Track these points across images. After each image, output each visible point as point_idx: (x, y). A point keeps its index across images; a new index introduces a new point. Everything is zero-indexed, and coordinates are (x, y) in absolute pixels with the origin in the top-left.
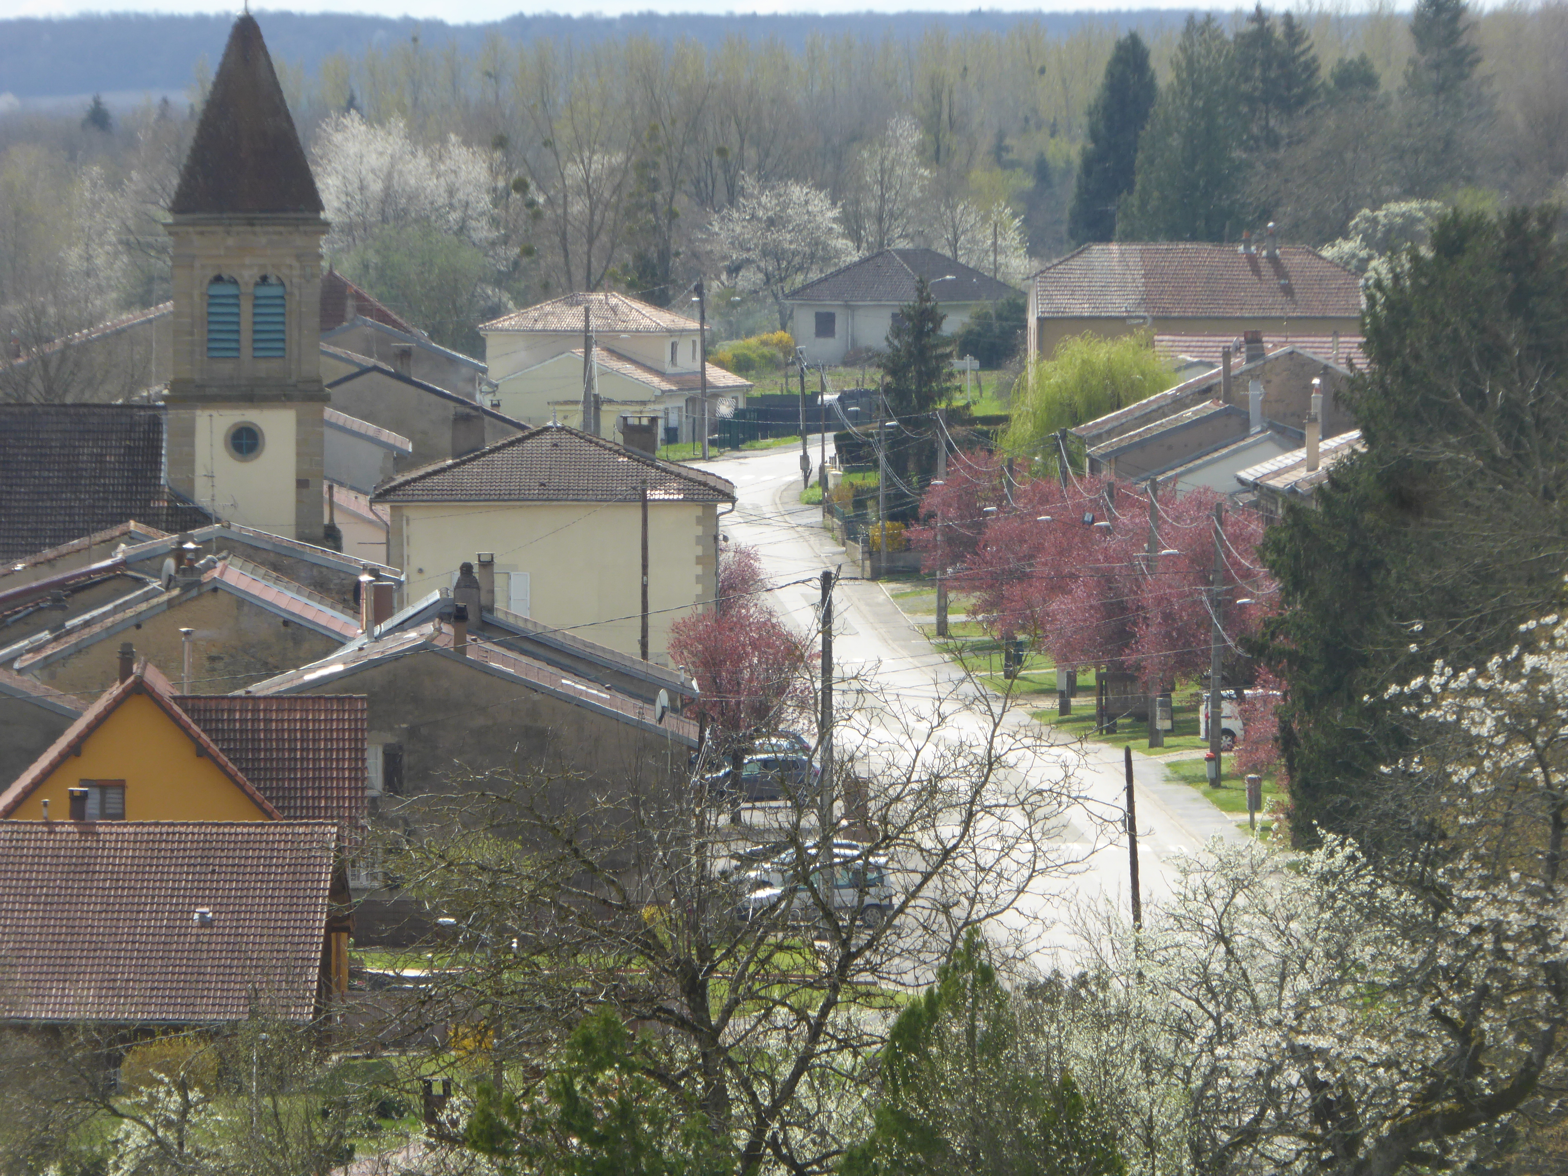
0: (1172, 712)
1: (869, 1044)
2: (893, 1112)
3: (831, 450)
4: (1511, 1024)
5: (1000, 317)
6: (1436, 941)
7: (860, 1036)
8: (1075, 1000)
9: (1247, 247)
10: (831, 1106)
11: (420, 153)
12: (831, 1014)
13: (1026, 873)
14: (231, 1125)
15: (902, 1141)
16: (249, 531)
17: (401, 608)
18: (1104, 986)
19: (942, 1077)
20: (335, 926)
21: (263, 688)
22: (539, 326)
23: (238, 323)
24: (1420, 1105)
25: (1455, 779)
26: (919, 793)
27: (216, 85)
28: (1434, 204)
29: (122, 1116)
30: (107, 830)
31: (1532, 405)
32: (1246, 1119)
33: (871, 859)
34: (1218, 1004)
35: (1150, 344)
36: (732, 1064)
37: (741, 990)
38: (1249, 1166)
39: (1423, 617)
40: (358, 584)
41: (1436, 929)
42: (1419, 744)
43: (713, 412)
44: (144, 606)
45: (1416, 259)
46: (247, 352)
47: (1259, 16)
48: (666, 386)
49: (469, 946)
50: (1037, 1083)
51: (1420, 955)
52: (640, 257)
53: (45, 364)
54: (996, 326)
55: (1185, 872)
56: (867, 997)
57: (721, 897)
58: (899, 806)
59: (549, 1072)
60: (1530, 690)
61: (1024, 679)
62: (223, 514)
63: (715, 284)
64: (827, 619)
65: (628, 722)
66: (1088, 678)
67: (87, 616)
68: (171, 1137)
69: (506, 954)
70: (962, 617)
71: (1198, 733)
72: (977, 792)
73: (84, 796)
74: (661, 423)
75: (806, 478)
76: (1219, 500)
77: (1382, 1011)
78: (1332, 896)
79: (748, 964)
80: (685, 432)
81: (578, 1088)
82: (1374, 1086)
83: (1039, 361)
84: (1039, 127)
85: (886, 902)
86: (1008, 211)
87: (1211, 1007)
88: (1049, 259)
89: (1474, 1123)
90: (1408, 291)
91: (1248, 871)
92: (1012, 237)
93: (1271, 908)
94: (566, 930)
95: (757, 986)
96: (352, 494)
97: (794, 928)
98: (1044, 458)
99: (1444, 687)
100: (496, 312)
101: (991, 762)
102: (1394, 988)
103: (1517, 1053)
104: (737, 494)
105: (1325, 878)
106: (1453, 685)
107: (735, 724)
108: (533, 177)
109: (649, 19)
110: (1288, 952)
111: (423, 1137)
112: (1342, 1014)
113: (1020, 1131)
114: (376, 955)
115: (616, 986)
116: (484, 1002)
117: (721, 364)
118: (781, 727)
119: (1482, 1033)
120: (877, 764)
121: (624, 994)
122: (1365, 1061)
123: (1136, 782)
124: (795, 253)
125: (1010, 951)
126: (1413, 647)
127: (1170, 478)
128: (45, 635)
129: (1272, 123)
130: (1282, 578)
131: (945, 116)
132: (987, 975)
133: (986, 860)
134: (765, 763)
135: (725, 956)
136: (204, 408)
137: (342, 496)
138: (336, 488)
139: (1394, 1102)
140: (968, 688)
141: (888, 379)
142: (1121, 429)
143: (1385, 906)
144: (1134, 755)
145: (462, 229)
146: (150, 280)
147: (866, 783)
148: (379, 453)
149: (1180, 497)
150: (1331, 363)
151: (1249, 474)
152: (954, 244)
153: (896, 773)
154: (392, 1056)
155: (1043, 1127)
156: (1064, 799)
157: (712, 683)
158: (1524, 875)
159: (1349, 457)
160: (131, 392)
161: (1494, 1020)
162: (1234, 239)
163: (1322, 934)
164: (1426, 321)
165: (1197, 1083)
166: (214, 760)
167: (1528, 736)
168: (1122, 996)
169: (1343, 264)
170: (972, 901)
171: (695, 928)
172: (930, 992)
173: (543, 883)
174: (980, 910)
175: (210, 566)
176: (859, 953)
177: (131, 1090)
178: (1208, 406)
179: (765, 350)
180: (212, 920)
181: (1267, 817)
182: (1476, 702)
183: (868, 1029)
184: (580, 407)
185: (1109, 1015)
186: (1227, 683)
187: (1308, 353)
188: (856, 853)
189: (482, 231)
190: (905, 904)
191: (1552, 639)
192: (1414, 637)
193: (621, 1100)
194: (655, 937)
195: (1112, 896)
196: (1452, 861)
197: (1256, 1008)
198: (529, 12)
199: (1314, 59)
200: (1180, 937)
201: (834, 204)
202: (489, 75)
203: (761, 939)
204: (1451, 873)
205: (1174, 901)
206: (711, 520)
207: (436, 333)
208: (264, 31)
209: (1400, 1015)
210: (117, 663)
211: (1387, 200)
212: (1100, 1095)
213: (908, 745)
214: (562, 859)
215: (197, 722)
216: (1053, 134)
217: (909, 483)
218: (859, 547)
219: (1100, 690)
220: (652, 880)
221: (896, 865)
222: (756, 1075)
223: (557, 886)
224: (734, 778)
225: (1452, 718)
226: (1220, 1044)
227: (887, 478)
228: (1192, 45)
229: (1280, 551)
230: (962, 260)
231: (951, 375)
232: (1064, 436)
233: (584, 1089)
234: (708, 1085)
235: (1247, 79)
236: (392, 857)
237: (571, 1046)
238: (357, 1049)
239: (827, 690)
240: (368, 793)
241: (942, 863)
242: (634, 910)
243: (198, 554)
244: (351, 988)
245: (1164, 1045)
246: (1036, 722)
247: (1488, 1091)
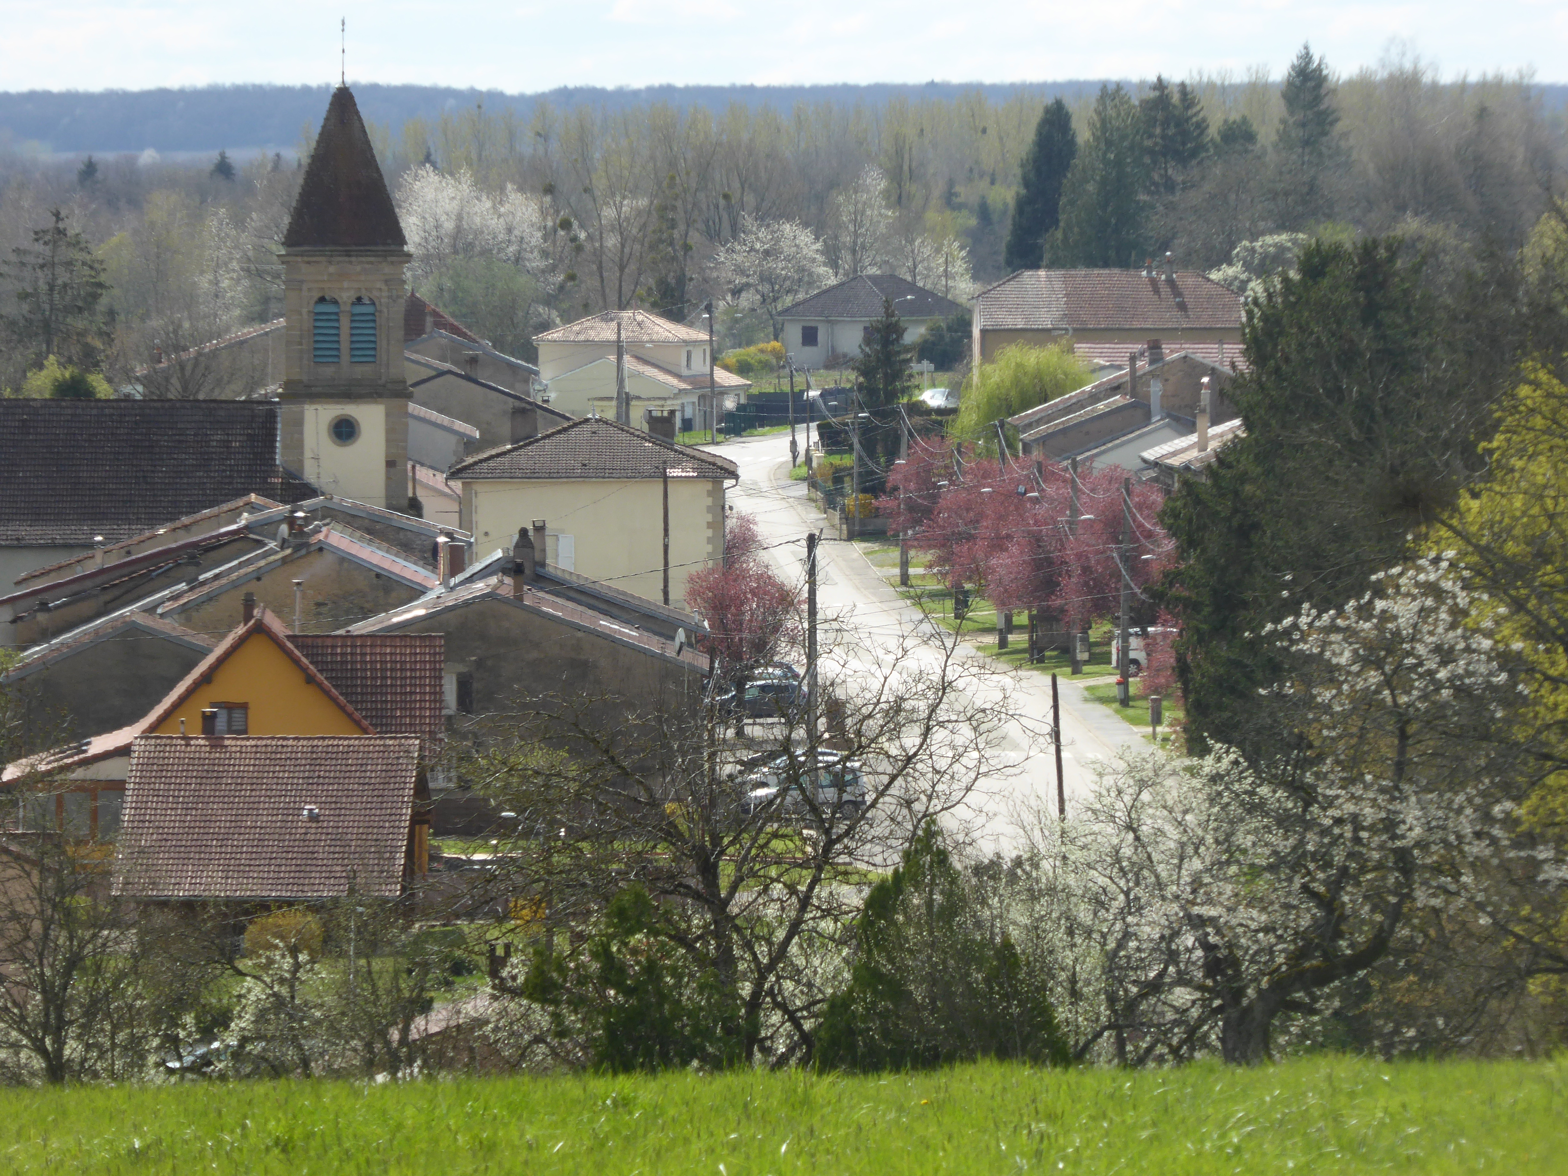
0: (1090, 646)
1: (847, 913)
2: (868, 968)
3: (815, 436)
4: (1366, 897)
5: (950, 329)
6: (1305, 830)
7: (840, 906)
8: (1013, 878)
9: (1149, 272)
10: (816, 962)
11: (484, 198)
12: (817, 890)
13: (973, 775)
14: (334, 981)
15: (875, 992)
16: (348, 502)
17: (471, 564)
18: (1037, 866)
19: (907, 940)
20: (417, 820)
21: (360, 628)
22: (582, 338)
23: (338, 335)
24: (1292, 962)
25: (1319, 700)
26: (887, 712)
27: (319, 142)
28: (1301, 236)
29: (245, 975)
30: (233, 743)
31: (1381, 399)
32: (1152, 975)
33: (848, 764)
34: (1128, 881)
35: (1071, 350)
36: (738, 929)
37: (745, 869)
38: (1154, 1012)
39: (1293, 570)
40: (436, 544)
41: (1305, 821)
42: (1290, 671)
43: (720, 406)
44: (262, 563)
45: (1286, 280)
46: (345, 358)
47: (1160, 85)
48: (683, 386)
49: (528, 834)
50: (982, 945)
51: (1291, 842)
52: (662, 283)
53: (182, 368)
54: (947, 337)
55: (1101, 775)
56: (845, 875)
57: (729, 795)
58: (871, 722)
59: (590, 937)
60: (1380, 628)
61: (969, 619)
62: (325, 488)
63: (722, 303)
64: (812, 573)
65: (653, 655)
66: (1022, 618)
67: (217, 571)
68: (284, 991)
69: (556, 841)
70: (921, 571)
71: (1110, 663)
72: (933, 711)
73: (214, 715)
74: (678, 415)
75: (795, 458)
76: (1125, 476)
77: (1261, 885)
78: (1219, 794)
79: (750, 849)
80: (698, 422)
81: (614, 949)
82: (1255, 947)
83: (981, 365)
84: (981, 176)
85: (860, 799)
86: (956, 244)
87: (1122, 883)
88: (990, 283)
89: (1338, 977)
90: (1280, 306)
91: (1151, 774)
92: (959, 266)
93: (1170, 803)
94: (603, 821)
95: (757, 867)
96: (431, 472)
97: (787, 820)
98: (986, 442)
99: (1310, 625)
100: (545, 326)
101: (945, 686)
102: (1271, 868)
103: (1371, 922)
104: (740, 472)
105: (1215, 779)
106: (1317, 624)
107: (739, 657)
108: (576, 217)
109: (668, 90)
110: (1185, 839)
111: (489, 990)
112: (1229, 889)
113: (970, 984)
114: (451, 843)
115: (644, 868)
116: (538, 880)
117: (726, 368)
118: (776, 658)
119: (1343, 904)
120: (853, 688)
121: (650, 874)
122: (1247, 926)
123: (1061, 702)
124: (786, 278)
125: (961, 838)
126: (1285, 593)
127: (1087, 458)
128: (183, 586)
129: (1170, 172)
130: (1178, 538)
131: (906, 168)
132: (942, 857)
133: (942, 764)
134: (763, 688)
135: (732, 843)
136: (312, 403)
137: (424, 474)
138: (418, 467)
139: (1272, 960)
140: (926, 628)
141: (861, 379)
142: (1048, 418)
143: (1263, 802)
144: (1060, 681)
145: (518, 259)
146: (267, 300)
147: (844, 704)
148: (453, 439)
149: (1095, 473)
150: (1217, 365)
151: (1151, 454)
152: (913, 271)
153: (868, 695)
154: (462, 923)
155: (987, 980)
156: (1003, 716)
157: (719, 623)
158: (1377, 777)
159: (1232, 441)
160: (252, 390)
161: (1353, 894)
162: (1138, 267)
163: (1212, 825)
164: (1294, 330)
165: (1111, 945)
166: (320, 686)
167: (1379, 665)
168: (1051, 874)
169: (1227, 284)
170: (930, 798)
171: (707, 820)
172: (896, 871)
173: (585, 784)
174: (936, 805)
175: (317, 530)
176: (839, 839)
177: (250, 953)
178: (1117, 400)
179: (763, 357)
180: (318, 815)
181: (1167, 730)
182: (1335, 637)
183: (846, 901)
184: (614, 403)
185: (1040, 890)
186: (1134, 622)
187: (1199, 357)
188: (836, 759)
189: (535, 262)
190: (875, 801)
191: (1398, 587)
192: (1285, 586)
193: (648, 959)
194: (676, 827)
195: (1042, 794)
196: (1317, 765)
197: (1159, 884)
198: (571, 85)
199: (1204, 120)
200: (1096, 828)
201: (817, 239)
202: (539, 134)
203: (761, 829)
204: (1317, 775)
205: (1091, 797)
206: (719, 494)
207: (498, 343)
208: (357, 100)
209: (1276, 890)
210: (241, 609)
211: (1263, 233)
212: (1034, 954)
213: (878, 673)
214: (601, 765)
215: (306, 656)
216: (993, 183)
217: (878, 463)
218: (837, 514)
219: (1031, 628)
220: (673, 780)
221: (868, 769)
222: (758, 938)
223: (597, 786)
224: (739, 699)
225: (1315, 651)
226: (1130, 914)
227: (860, 458)
228: (1105, 108)
229: (1176, 516)
230: (920, 284)
231: (911, 376)
232: (1002, 425)
233: (619, 950)
234: (717, 948)
235: (1150, 136)
236: (464, 763)
237: (608, 915)
238: (435, 919)
239: (813, 630)
240: (444, 712)
241: (905, 767)
242: (658, 806)
243: (307, 520)
244: (430, 870)
245: (1084, 914)
246: (980, 654)
247: (1348, 952)
